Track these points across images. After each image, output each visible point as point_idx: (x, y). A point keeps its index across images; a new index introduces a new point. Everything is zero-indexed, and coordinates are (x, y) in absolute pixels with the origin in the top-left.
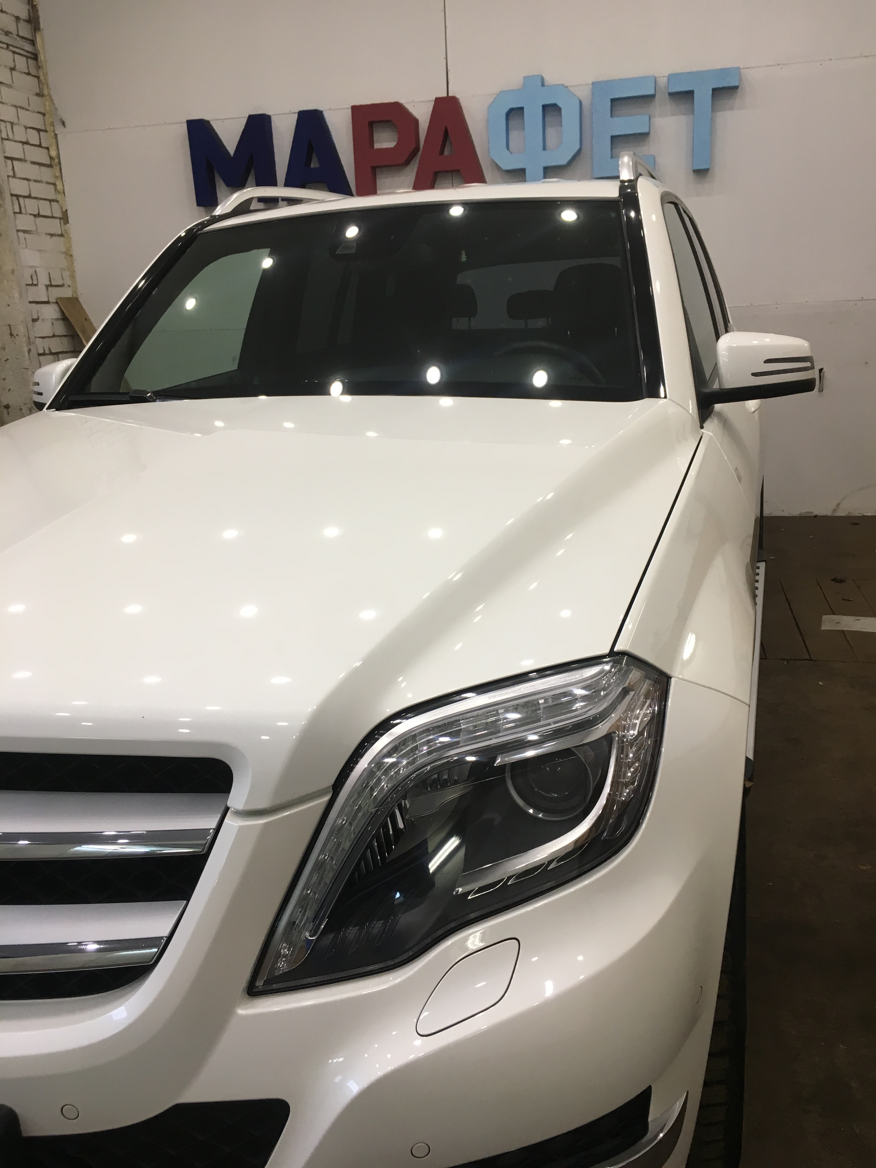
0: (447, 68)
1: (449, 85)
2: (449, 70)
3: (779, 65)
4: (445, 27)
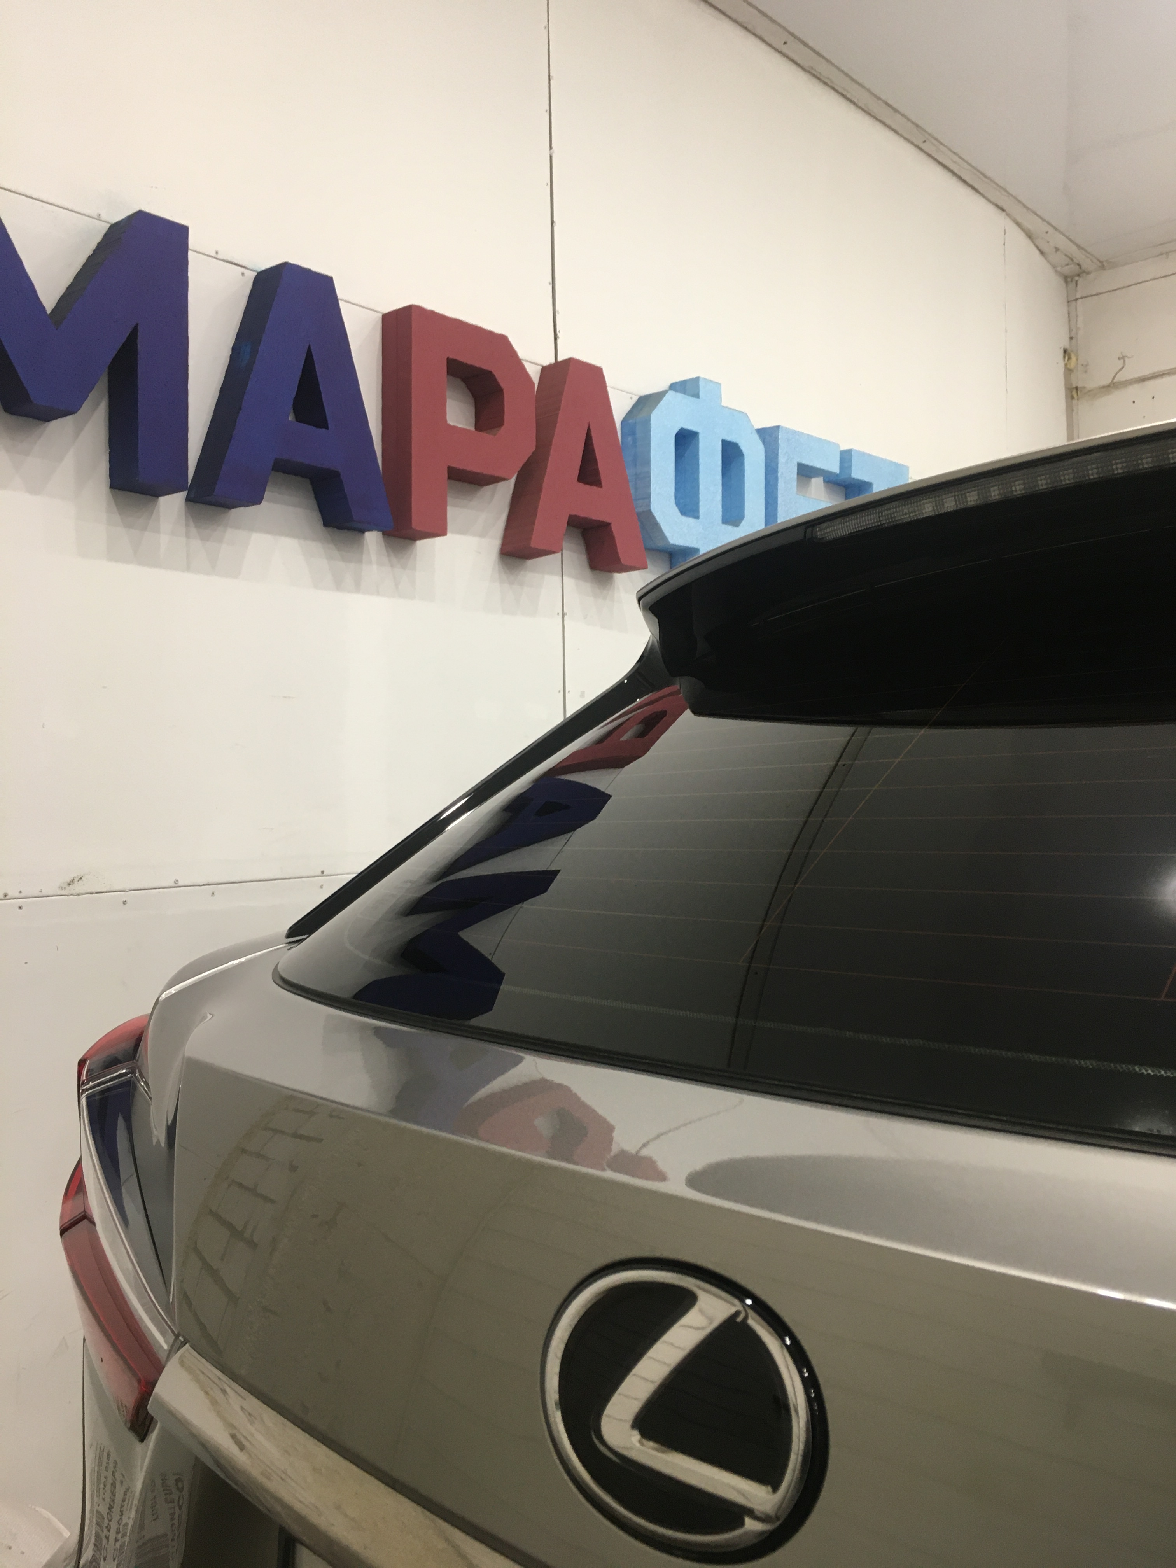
1: (558, 340)
4: (552, 222)
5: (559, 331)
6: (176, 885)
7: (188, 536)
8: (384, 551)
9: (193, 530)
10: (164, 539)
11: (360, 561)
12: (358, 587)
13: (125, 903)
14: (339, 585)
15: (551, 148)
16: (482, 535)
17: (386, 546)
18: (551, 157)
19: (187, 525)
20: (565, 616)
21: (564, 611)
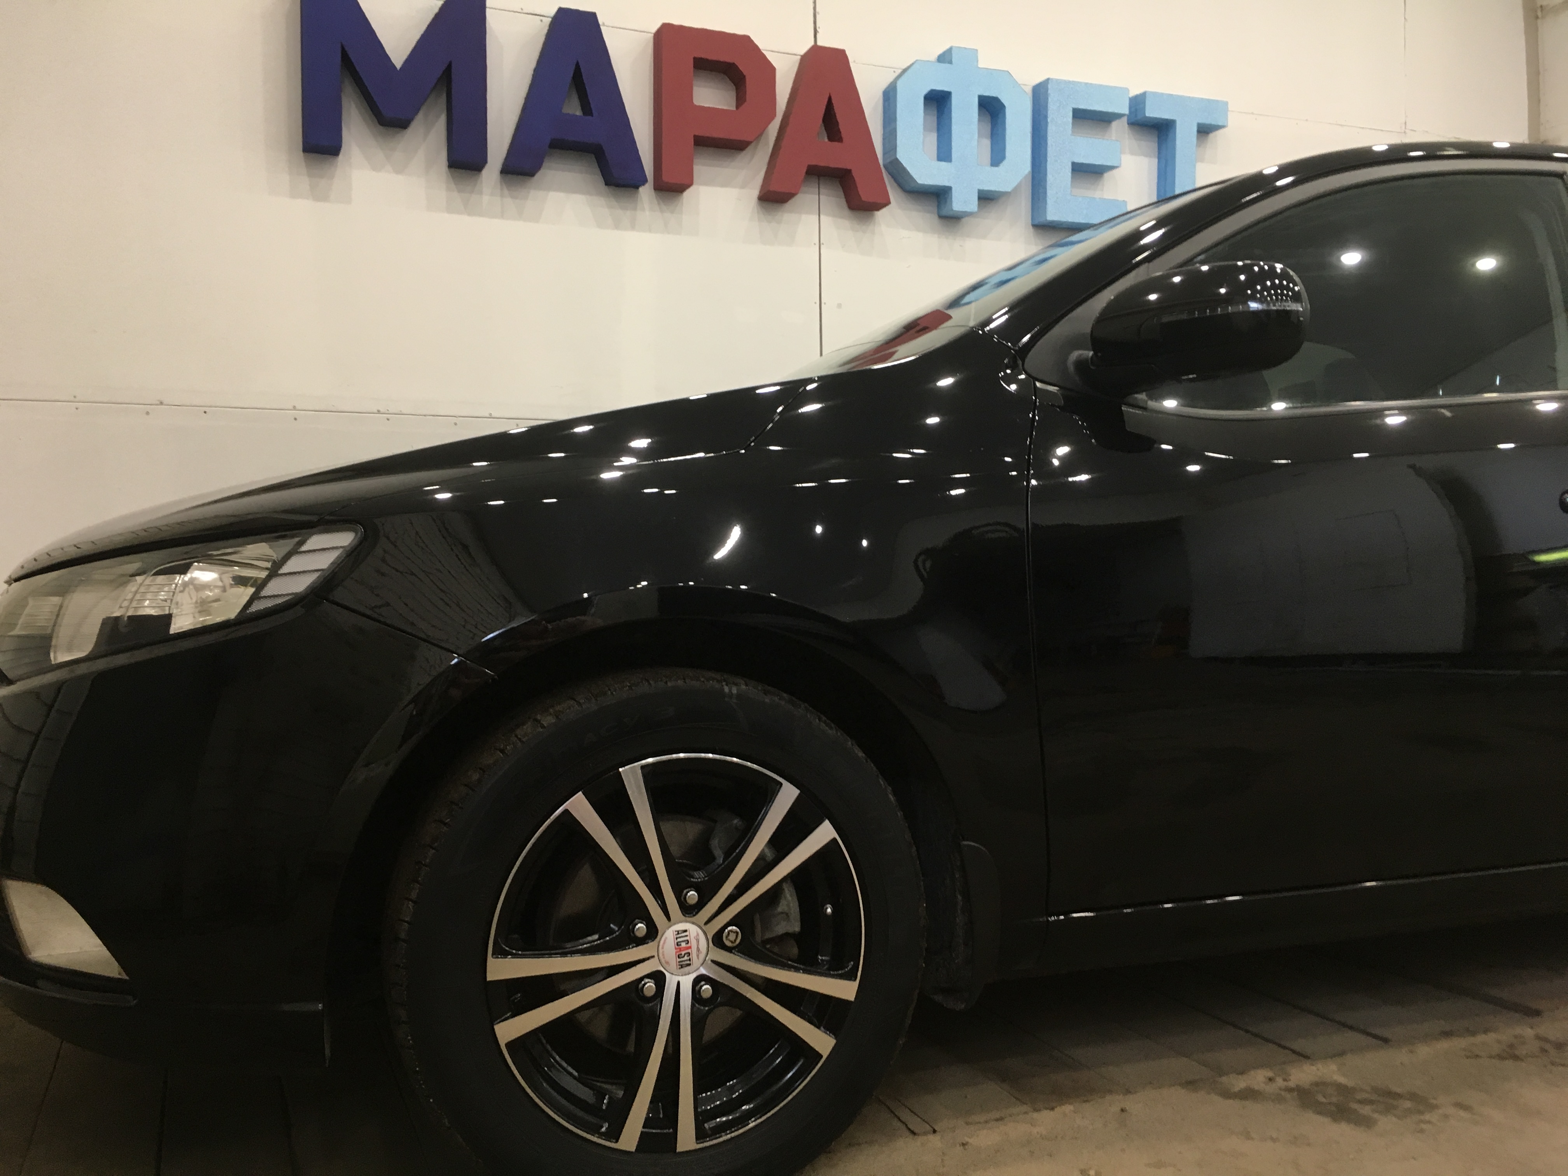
1: (817, 30)
3: (1253, 113)
5: (819, 28)
7: (502, 196)
8: (655, 201)
9: (506, 192)
10: (486, 198)
11: (635, 209)
12: (633, 227)
14: (617, 226)
16: (743, 186)
17: (656, 198)
19: (502, 189)
20: (822, 246)
21: (821, 242)
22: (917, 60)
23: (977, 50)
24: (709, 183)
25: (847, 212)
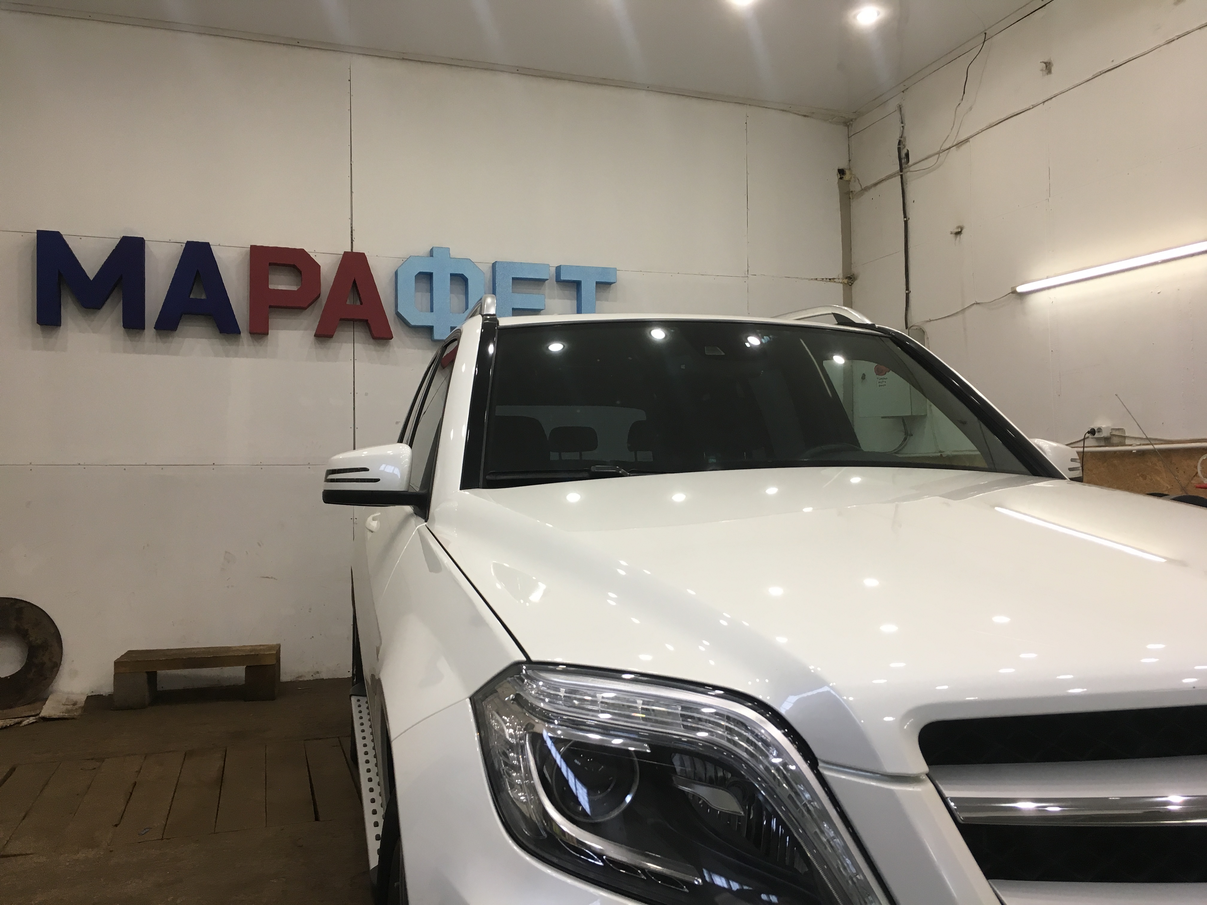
0: (352, 228)
1: (354, 241)
2: (354, 230)
3: (641, 271)
4: (352, 192)
5: (354, 238)
6: (146, 465)
7: (157, 342)
8: (250, 341)
9: (159, 339)
10: (147, 344)
11: (239, 345)
12: (236, 355)
13: (125, 469)
14: (227, 355)
15: (351, 161)
16: (306, 329)
17: (251, 339)
18: (351, 164)
19: (156, 338)
20: (355, 361)
21: (355, 359)
22: (411, 256)
23: (449, 248)
24: (285, 328)
25: (372, 340)
